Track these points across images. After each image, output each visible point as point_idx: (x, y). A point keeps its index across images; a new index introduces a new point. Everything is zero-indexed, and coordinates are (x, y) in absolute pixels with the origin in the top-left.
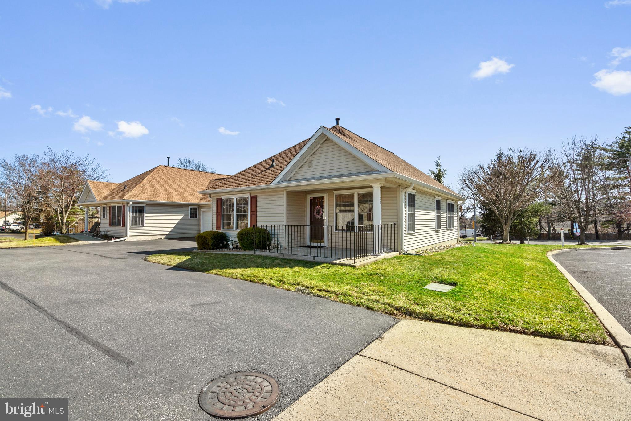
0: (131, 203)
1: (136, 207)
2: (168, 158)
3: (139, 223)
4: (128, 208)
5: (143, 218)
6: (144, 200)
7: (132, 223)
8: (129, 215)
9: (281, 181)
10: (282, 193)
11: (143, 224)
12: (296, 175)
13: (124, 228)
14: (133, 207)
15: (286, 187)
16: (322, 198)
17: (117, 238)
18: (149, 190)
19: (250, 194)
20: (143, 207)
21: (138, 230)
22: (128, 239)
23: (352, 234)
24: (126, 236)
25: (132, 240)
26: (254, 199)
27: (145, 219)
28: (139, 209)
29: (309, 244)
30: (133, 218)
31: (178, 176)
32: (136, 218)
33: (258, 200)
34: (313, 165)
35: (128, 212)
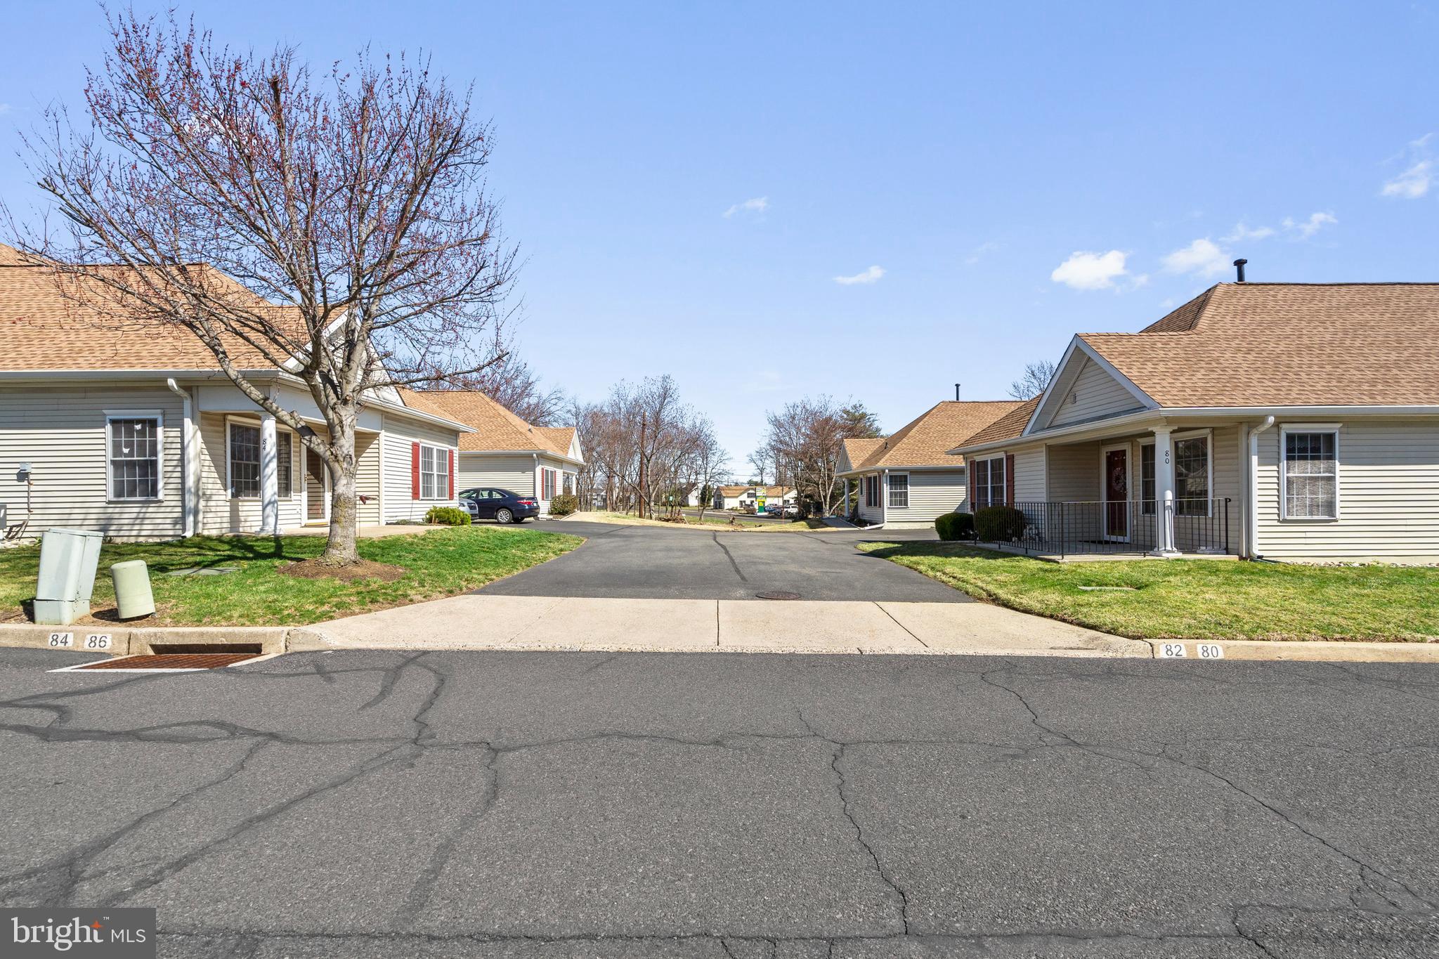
0: (887, 471)
1: (896, 476)
2: (957, 386)
3: (901, 501)
4: (884, 479)
5: (906, 494)
6: (906, 465)
7: (891, 501)
8: (886, 490)
9: (1032, 432)
10: (1039, 450)
11: (906, 504)
12: (1058, 418)
13: (880, 510)
14: (890, 476)
15: (1046, 439)
16: (1124, 452)
17: (872, 524)
18: (917, 448)
19: (1006, 452)
20: (906, 477)
21: (898, 514)
22: (887, 526)
23: (1202, 521)
24: (883, 522)
25: (892, 528)
26: (1011, 459)
27: (909, 495)
28: (900, 480)
29: (1107, 537)
30: (891, 493)
31: (969, 418)
32: (896, 494)
33: (1016, 462)
34: (1078, 398)
35: (885, 485)
